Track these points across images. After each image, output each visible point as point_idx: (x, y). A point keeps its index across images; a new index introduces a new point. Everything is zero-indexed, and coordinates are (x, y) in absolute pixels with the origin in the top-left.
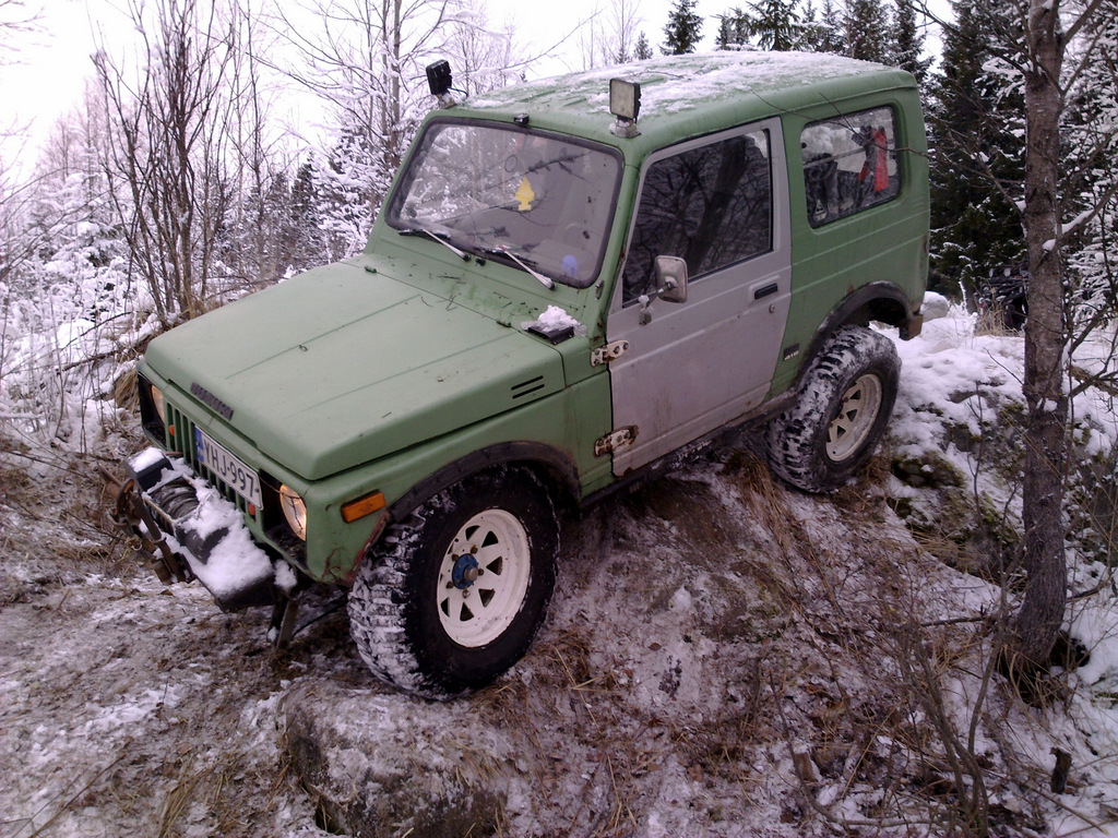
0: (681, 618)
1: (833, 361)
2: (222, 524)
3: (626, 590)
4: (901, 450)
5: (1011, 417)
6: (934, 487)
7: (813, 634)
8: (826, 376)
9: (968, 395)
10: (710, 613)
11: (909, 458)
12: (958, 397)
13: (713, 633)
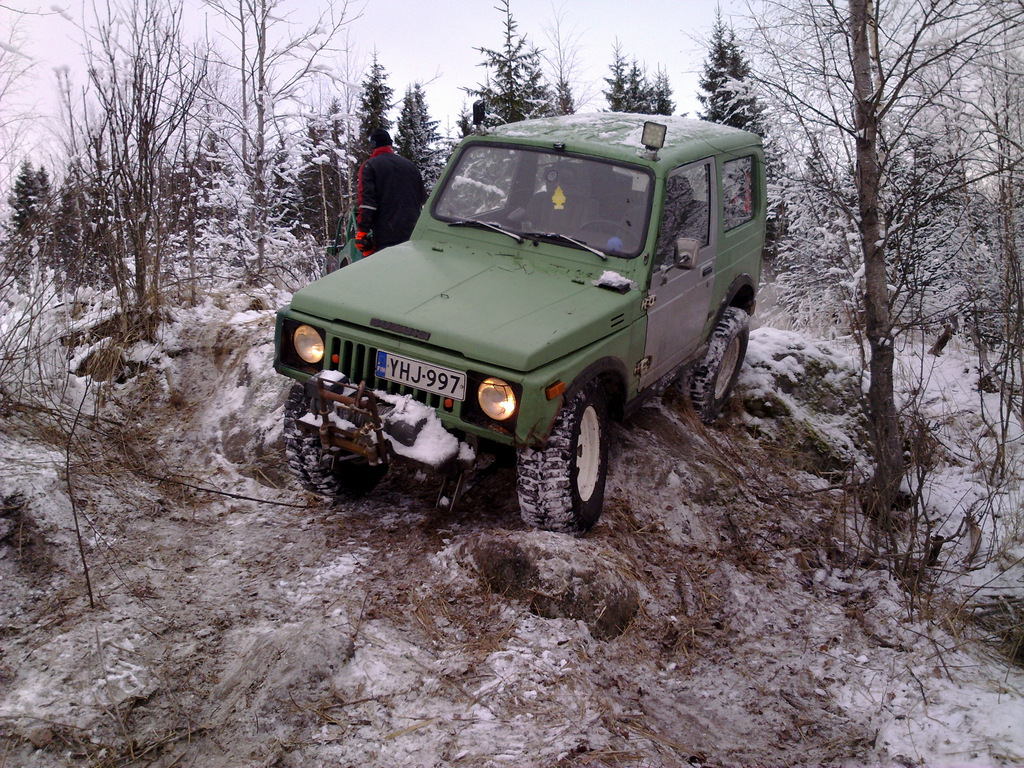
0: (677, 491)
1: (724, 326)
2: (424, 415)
3: (638, 474)
4: (749, 393)
5: (813, 369)
6: (772, 418)
7: (755, 498)
8: (721, 335)
9: (784, 356)
10: (693, 486)
11: (756, 397)
12: (779, 357)
13: (698, 500)
